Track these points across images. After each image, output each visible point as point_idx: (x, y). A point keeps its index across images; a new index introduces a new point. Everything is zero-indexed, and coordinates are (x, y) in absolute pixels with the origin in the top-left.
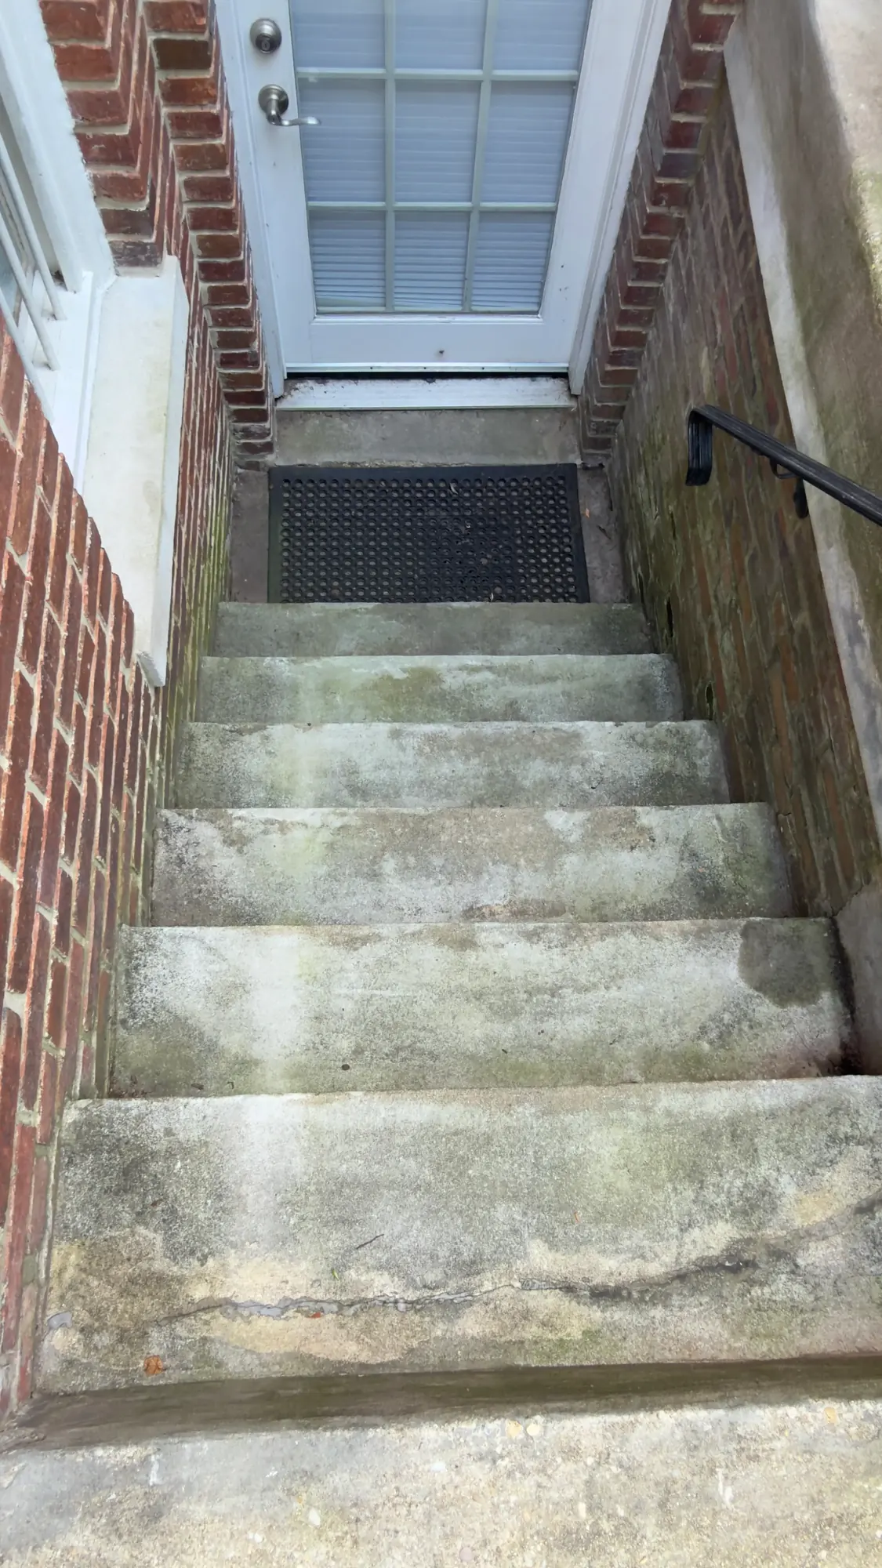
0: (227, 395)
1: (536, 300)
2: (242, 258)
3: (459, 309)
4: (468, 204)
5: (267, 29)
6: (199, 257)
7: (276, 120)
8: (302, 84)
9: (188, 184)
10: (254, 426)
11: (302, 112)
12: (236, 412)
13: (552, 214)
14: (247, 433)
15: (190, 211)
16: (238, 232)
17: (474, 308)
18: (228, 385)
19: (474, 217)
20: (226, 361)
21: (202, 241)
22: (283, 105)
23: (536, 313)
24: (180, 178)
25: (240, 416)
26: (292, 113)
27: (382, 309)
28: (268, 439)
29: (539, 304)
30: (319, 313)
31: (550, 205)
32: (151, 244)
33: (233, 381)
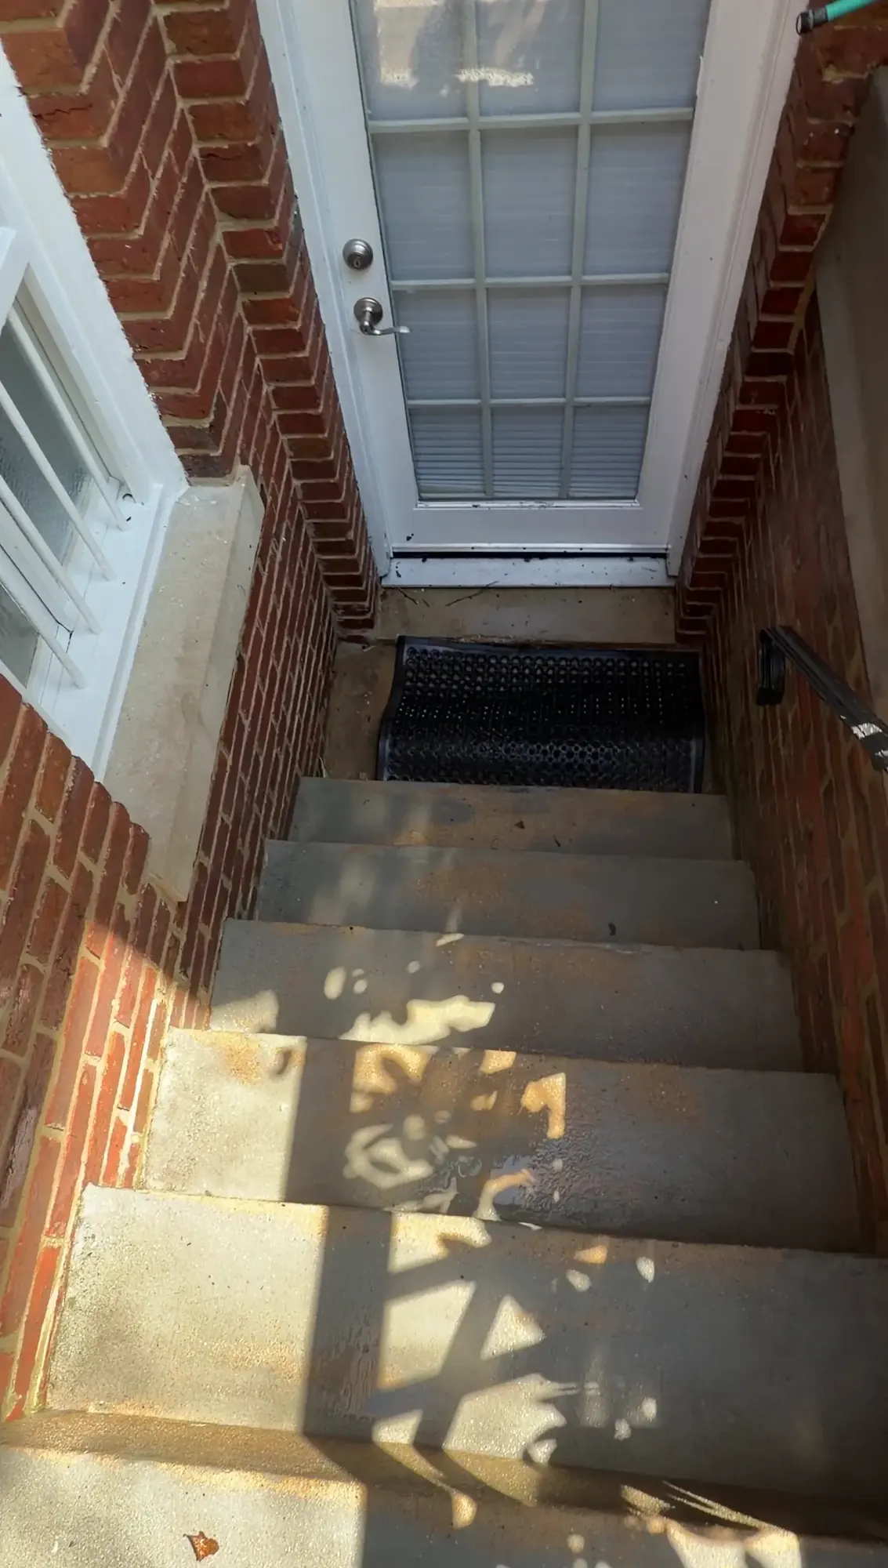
0: (327, 578)
1: (634, 486)
2: (332, 457)
3: (556, 495)
4: (562, 400)
5: (360, 248)
6: (291, 457)
7: (367, 331)
8: (396, 296)
9: (276, 393)
10: (355, 604)
11: (397, 323)
12: (334, 593)
13: (647, 406)
14: (348, 610)
15: (280, 417)
16: (326, 435)
17: (571, 494)
18: (327, 569)
19: (569, 412)
20: (322, 548)
21: (292, 444)
22: (377, 316)
23: (634, 498)
24: (267, 388)
25: (340, 596)
26: (387, 321)
27: (482, 495)
28: (368, 616)
29: (636, 490)
30: (421, 499)
31: (642, 399)
32: (217, 457)
33: (331, 565)
